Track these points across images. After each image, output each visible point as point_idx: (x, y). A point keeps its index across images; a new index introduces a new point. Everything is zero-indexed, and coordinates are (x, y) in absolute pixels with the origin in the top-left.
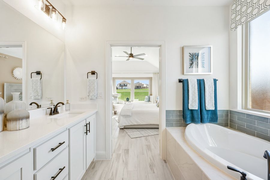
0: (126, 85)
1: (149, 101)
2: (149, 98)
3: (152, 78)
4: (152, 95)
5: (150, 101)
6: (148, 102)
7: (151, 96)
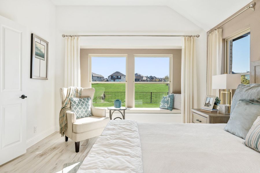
0: (120, 77)
1: (172, 107)
2: (173, 100)
3: (180, 50)
4: (179, 92)
5: (175, 106)
6: (169, 111)
7: (176, 95)
